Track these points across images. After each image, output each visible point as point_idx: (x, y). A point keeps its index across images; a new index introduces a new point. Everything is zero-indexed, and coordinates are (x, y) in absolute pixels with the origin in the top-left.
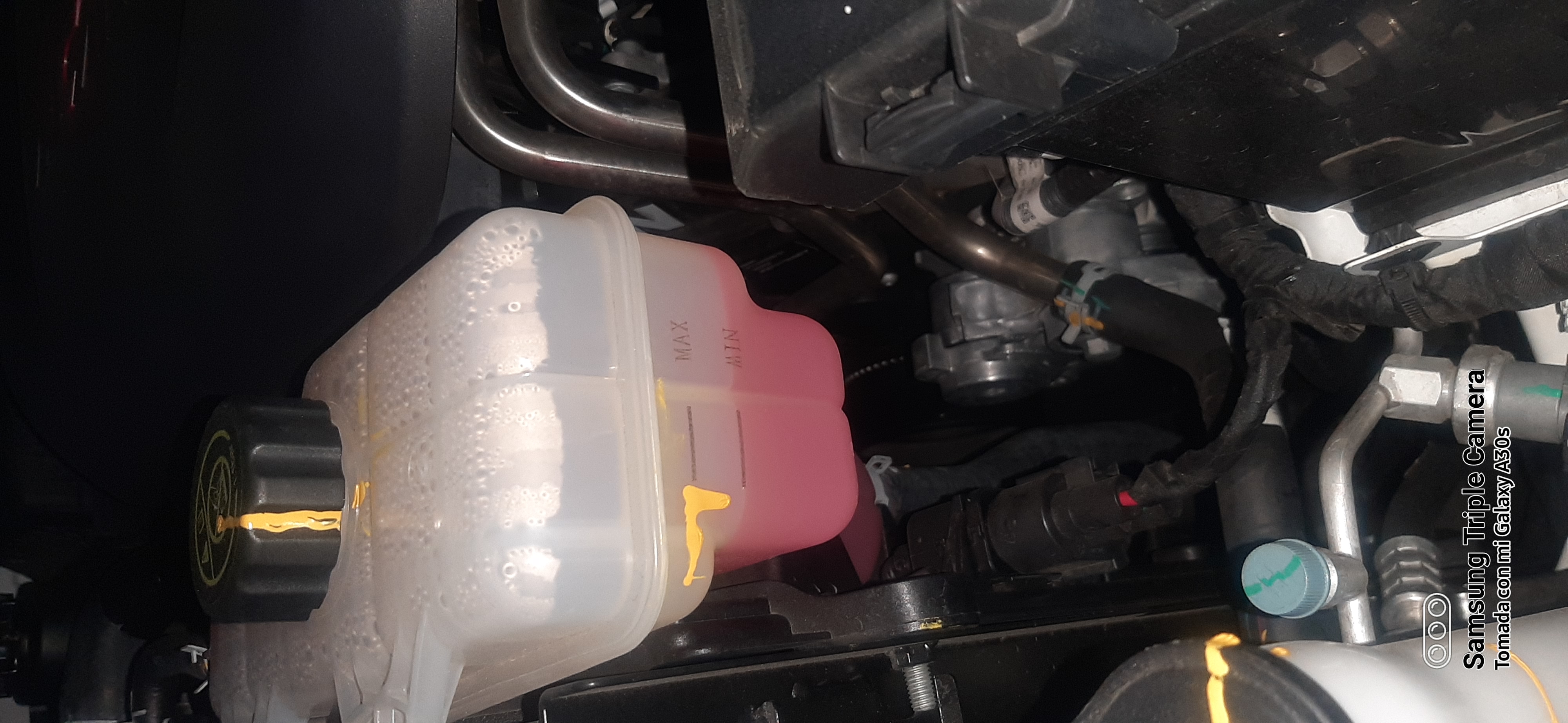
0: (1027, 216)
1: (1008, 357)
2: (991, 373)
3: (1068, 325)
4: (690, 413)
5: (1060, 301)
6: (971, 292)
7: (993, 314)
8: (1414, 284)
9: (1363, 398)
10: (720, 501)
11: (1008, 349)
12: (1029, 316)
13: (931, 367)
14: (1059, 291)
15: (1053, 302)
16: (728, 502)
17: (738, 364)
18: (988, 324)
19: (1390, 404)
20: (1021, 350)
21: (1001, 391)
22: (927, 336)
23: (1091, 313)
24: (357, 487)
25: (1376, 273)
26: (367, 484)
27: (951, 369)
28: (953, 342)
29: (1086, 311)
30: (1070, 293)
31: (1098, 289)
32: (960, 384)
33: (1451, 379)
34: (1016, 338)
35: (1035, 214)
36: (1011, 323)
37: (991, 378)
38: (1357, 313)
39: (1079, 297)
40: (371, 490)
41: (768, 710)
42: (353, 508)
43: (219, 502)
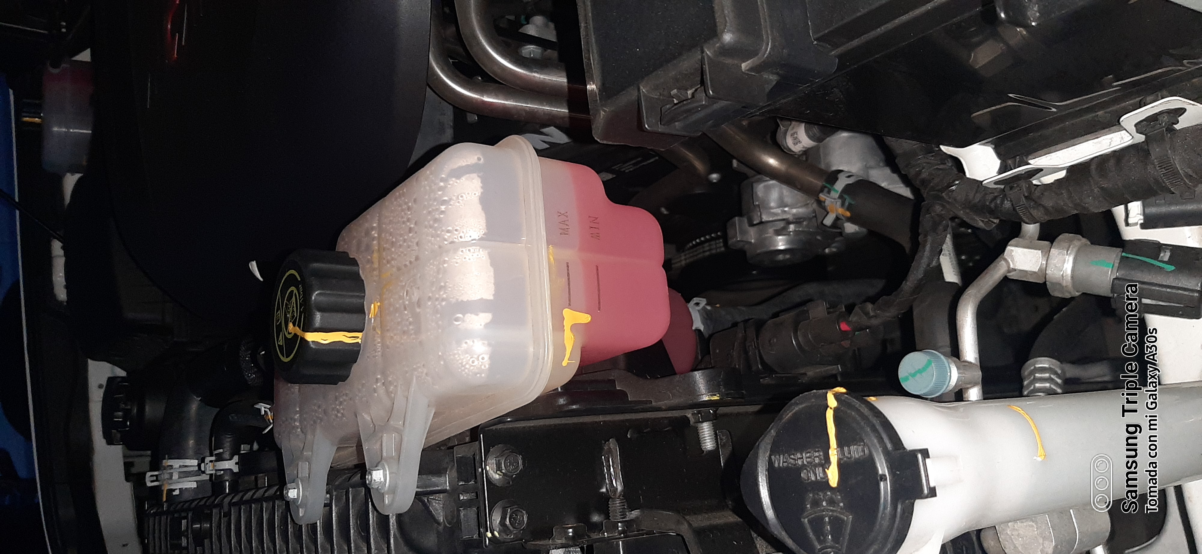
0: (797, 141)
1: (792, 233)
2: (781, 243)
3: (828, 213)
4: (568, 266)
5: (822, 196)
6: (768, 189)
7: (782, 204)
8: (1025, 194)
9: (992, 266)
10: (586, 318)
11: (792, 227)
12: (805, 206)
13: (738, 239)
14: (822, 191)
15: (819, 197)
16: (590, 319)
17: (598, 237)
19: (1010, 270)
20: (800, 229)
21: (788, 256)
22: (737, 218)
23: (843, 205)
24: (373, 305)
25: (1002, 187)
26: (379, 304)
27: (753, 241)
28: (755, 222)
29: (839, 202)
30: (829, 192)
31: (848, 189)
32: (758, 251)
33: (1047, 254)
34: (798, 221)
35: (801, 139)
36: (794, 211)
37: (782, 247)
38: (992, 212)
39: (835, 195)
40: (379, 307)
41: (612, 443)
42: (370, 317)
43: (291, 314)
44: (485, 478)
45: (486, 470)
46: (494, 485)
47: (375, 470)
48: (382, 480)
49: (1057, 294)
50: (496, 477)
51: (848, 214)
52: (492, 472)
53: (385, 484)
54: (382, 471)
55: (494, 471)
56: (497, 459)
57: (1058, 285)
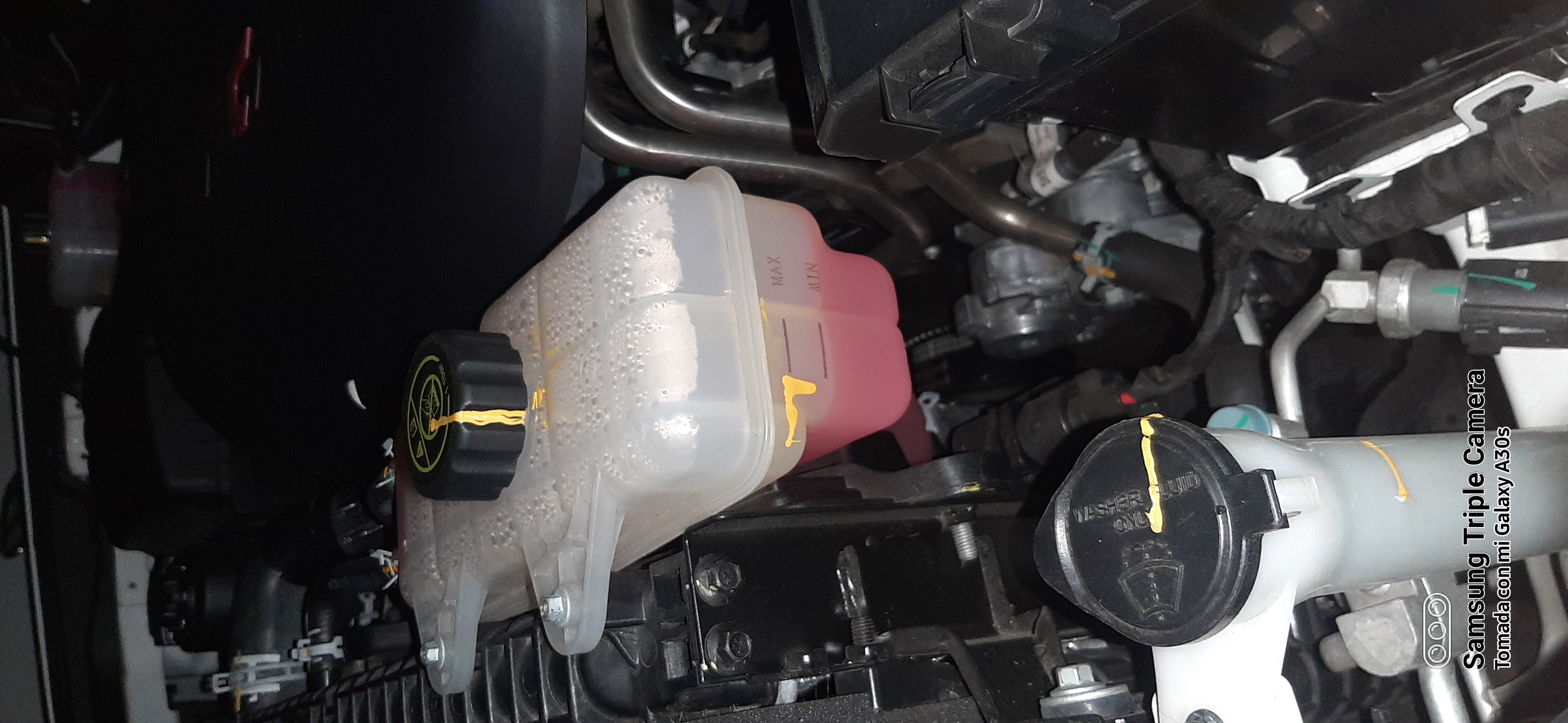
0: (1045, 181)
1: (1038, 312)
2: (1024, 325)
3: (1085, 276)
4: (784, 324)
5: (1078, 255)
6: (1004, 256)
7: (1024, 274)
8: (1342, 214)
9: (1308, 305)
10: (809, 388)
11: (1038, 304)
12: (1054, 274)
13: (971, 322)
14: (1077, 247)
15: (1072, 257)
16: (815, 388)
17: (818, 289)
18: (1018, 282)
19: (1330, 310)
20: (1049, 306)
21: (1034, 343)
22: (966, 298)
23: (1105, 264)
24: (536, 393)
25: (1313, 206)
26: (544, 391)
27: (989, 325)
28: (990, 301)
29: (1100, 261)
30: (1086, 249)
31: (1110, 244)
32: (998, 337)
33: (1375, 286)
34: (1045, 294)
35: (1050, 179)
36: (1039, 282)
37: (1024, 331)
38: (1302, 239)
39: (1094, 251)
40: (545, 395)
41: (848, 554)
42: (533, 408)
43: (431, 409)
44: (695, 596)
45: (697, 588)
46: (706, 604)
47: (552, 598)
48: (562, 609)
49: (1391, 334)
50: (709, 592)
51: (1112, 275)
52: (703, 587)
53: (566, 615)
54: (560, 598)
55: (706, 587)
56: (709, 571)
57: (1393, 322)
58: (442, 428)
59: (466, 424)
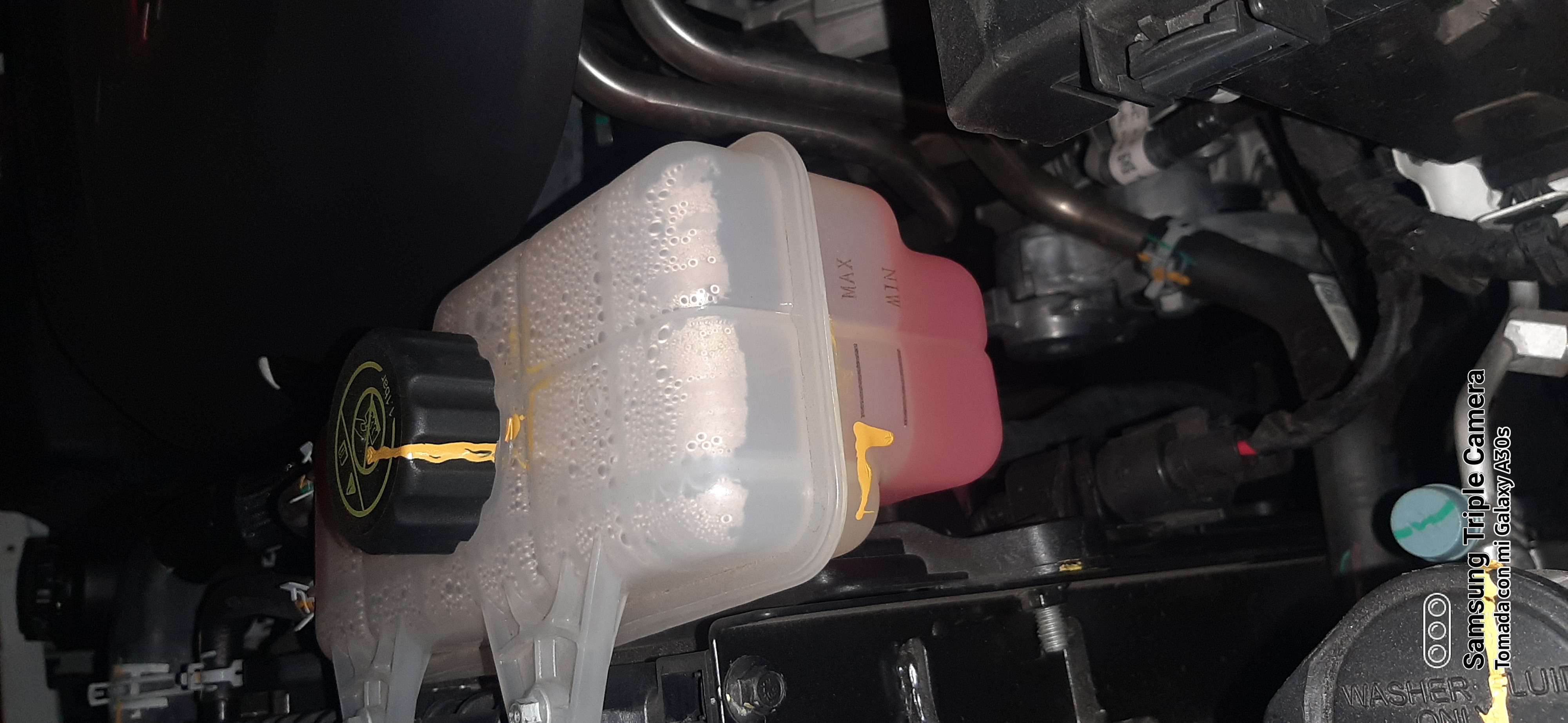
0: (1128, 166)
1: (1076, 313)
2: (1055, 328)
3: (1150, 280)
4: (856, 350)
5: (1145, 256)
6: (1041, 246)
7: (1064, 269)
8: (1548, 239)
9: (1490, 350)
10: (885, 438)
11: (1076, 304)
13: (997, 322)
14: (1143, 247)
15: (1136, 257)
16: (892, 438)
17: (896, 303)
19: (1516, 358)
20: (1089, 307)
21: (1064, 347)
22: (993, 291)
23: (1177, 268)
24: (510, 420)
25: (1509, 227)
26: (522, 418)
27: (1017, 324)
28: (1020, 296)
29: (1171, 265)
30: (1155, 248)
31: (1185, 244)
32: (1027, 339)
35: (1135, 163)
39: (1165, 251)
40: (524, 423)
41: (915, 645)
42: (506, 439)
43: (368, 433)
44: (723, 716)
45: (724, 702)
47: (526, 705)
48: (539, 720)
50: (742, 710)
51: (1185, 281)
52: (735, 704)
54: (537, 705)
55: (738, 704)
56: (744, 682)
58: (383, 463)
59: (417, 461)
